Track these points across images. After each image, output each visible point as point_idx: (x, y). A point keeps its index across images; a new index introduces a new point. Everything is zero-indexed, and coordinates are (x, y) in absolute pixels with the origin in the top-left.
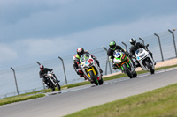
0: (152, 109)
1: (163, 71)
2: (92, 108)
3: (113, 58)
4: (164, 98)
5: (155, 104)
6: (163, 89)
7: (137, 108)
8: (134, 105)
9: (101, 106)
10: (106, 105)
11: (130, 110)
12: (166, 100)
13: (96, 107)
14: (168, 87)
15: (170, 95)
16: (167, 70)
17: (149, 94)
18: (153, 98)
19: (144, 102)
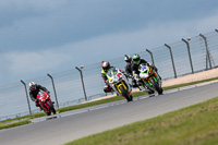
0: (163, 137)
1: (176, 90)
2: (89, 137)
3: (138, 73)
4: (177, 124)
5: (166, 131)
6: (175, 113)
7: (144, 137)
8: (140, 133)
9: (99, 134)
10: (106, 133)
11: (135, 140)
12: (179, 126)
13: (94, 136)
14: (182, 110)
15: (184, 120)
16: (181, 89)
17: (159, 119)
18: (163, 124)
19: (152, 129)
